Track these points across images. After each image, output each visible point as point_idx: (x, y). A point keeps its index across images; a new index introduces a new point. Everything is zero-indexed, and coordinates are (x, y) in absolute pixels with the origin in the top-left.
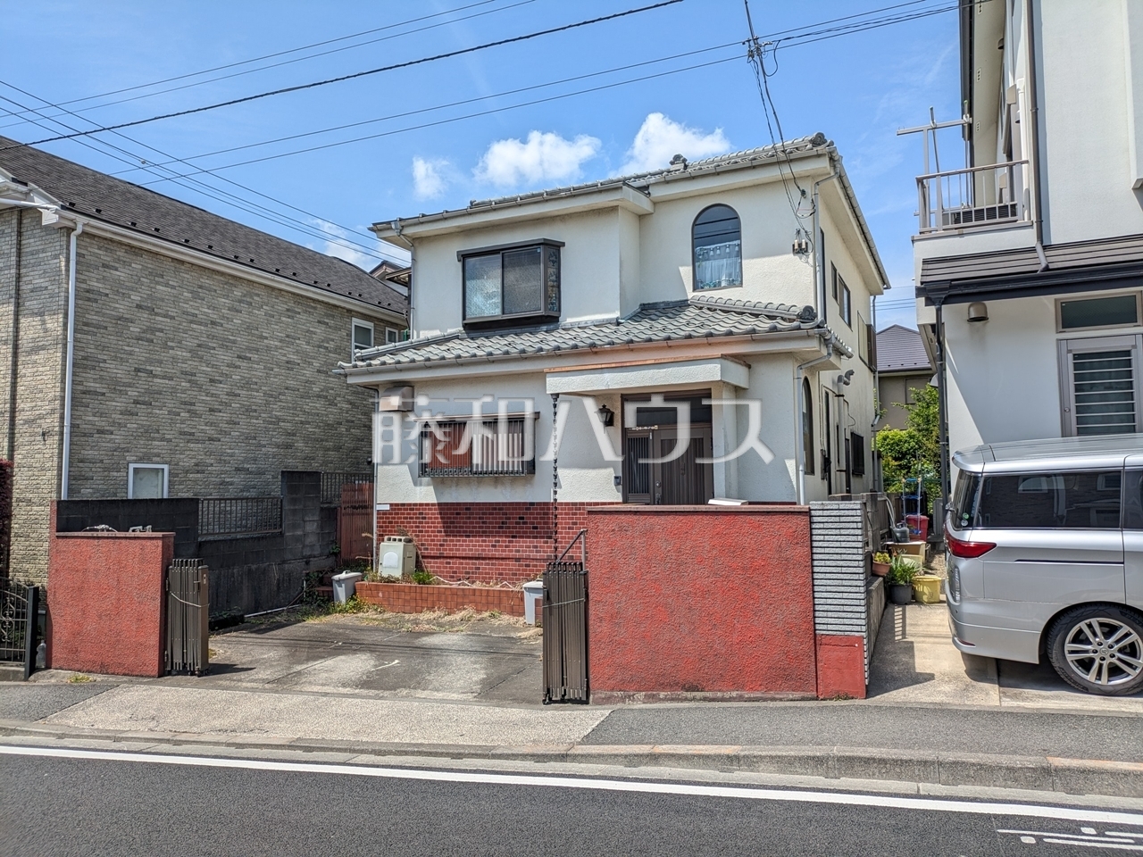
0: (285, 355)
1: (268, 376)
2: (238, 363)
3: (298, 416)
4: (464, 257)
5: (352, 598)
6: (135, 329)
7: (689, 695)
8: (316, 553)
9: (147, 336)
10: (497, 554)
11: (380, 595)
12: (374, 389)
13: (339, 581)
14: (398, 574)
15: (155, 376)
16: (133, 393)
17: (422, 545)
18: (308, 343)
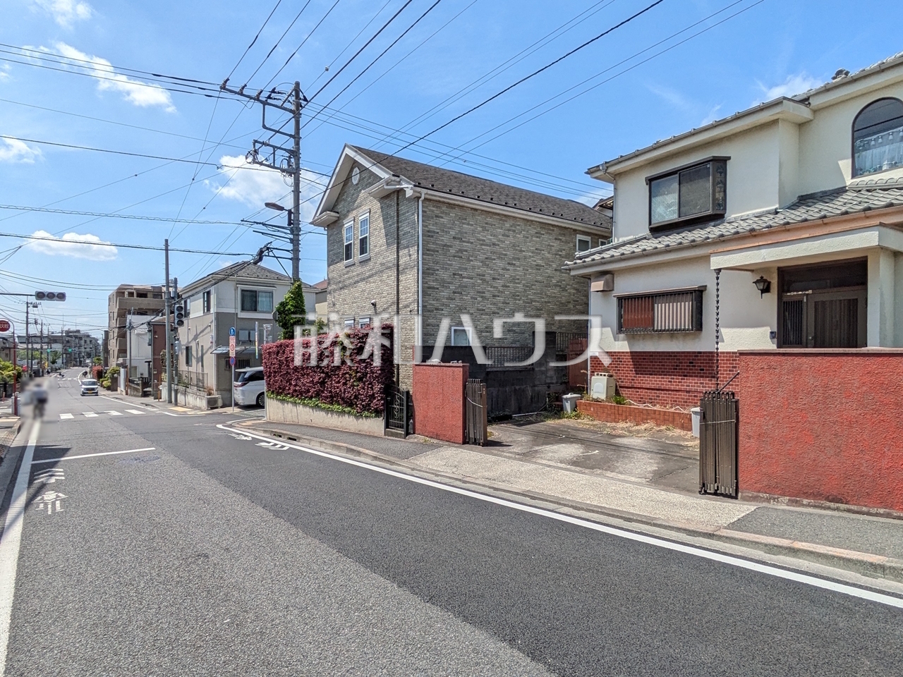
0: (535, 261)
1: (525, 274)
2: (508, 268)
3: (543, 298)
4: (650, 181)
5: (574, 410)
6: (452, 251)
7: (832, 505)
8: (554, 381)
9: (459, 254)
10: (672, 387)
11: (592, 409)
12: (588, 278)
13: (567, 399)
14: (603, 397)
15: (464, 277)
16: (452, 287)
17: (620, 379)
18: (549, 253)
